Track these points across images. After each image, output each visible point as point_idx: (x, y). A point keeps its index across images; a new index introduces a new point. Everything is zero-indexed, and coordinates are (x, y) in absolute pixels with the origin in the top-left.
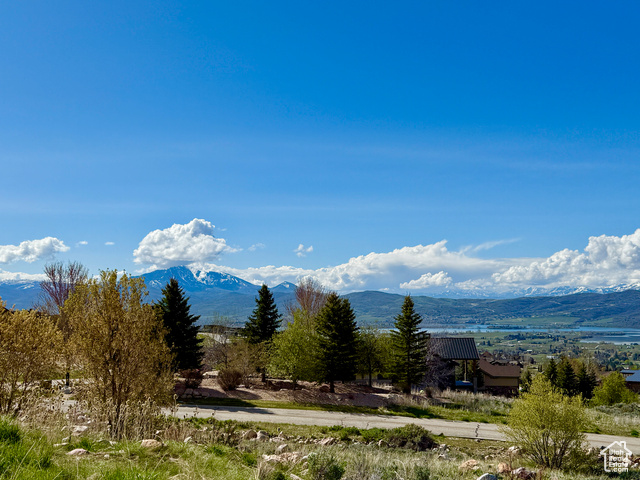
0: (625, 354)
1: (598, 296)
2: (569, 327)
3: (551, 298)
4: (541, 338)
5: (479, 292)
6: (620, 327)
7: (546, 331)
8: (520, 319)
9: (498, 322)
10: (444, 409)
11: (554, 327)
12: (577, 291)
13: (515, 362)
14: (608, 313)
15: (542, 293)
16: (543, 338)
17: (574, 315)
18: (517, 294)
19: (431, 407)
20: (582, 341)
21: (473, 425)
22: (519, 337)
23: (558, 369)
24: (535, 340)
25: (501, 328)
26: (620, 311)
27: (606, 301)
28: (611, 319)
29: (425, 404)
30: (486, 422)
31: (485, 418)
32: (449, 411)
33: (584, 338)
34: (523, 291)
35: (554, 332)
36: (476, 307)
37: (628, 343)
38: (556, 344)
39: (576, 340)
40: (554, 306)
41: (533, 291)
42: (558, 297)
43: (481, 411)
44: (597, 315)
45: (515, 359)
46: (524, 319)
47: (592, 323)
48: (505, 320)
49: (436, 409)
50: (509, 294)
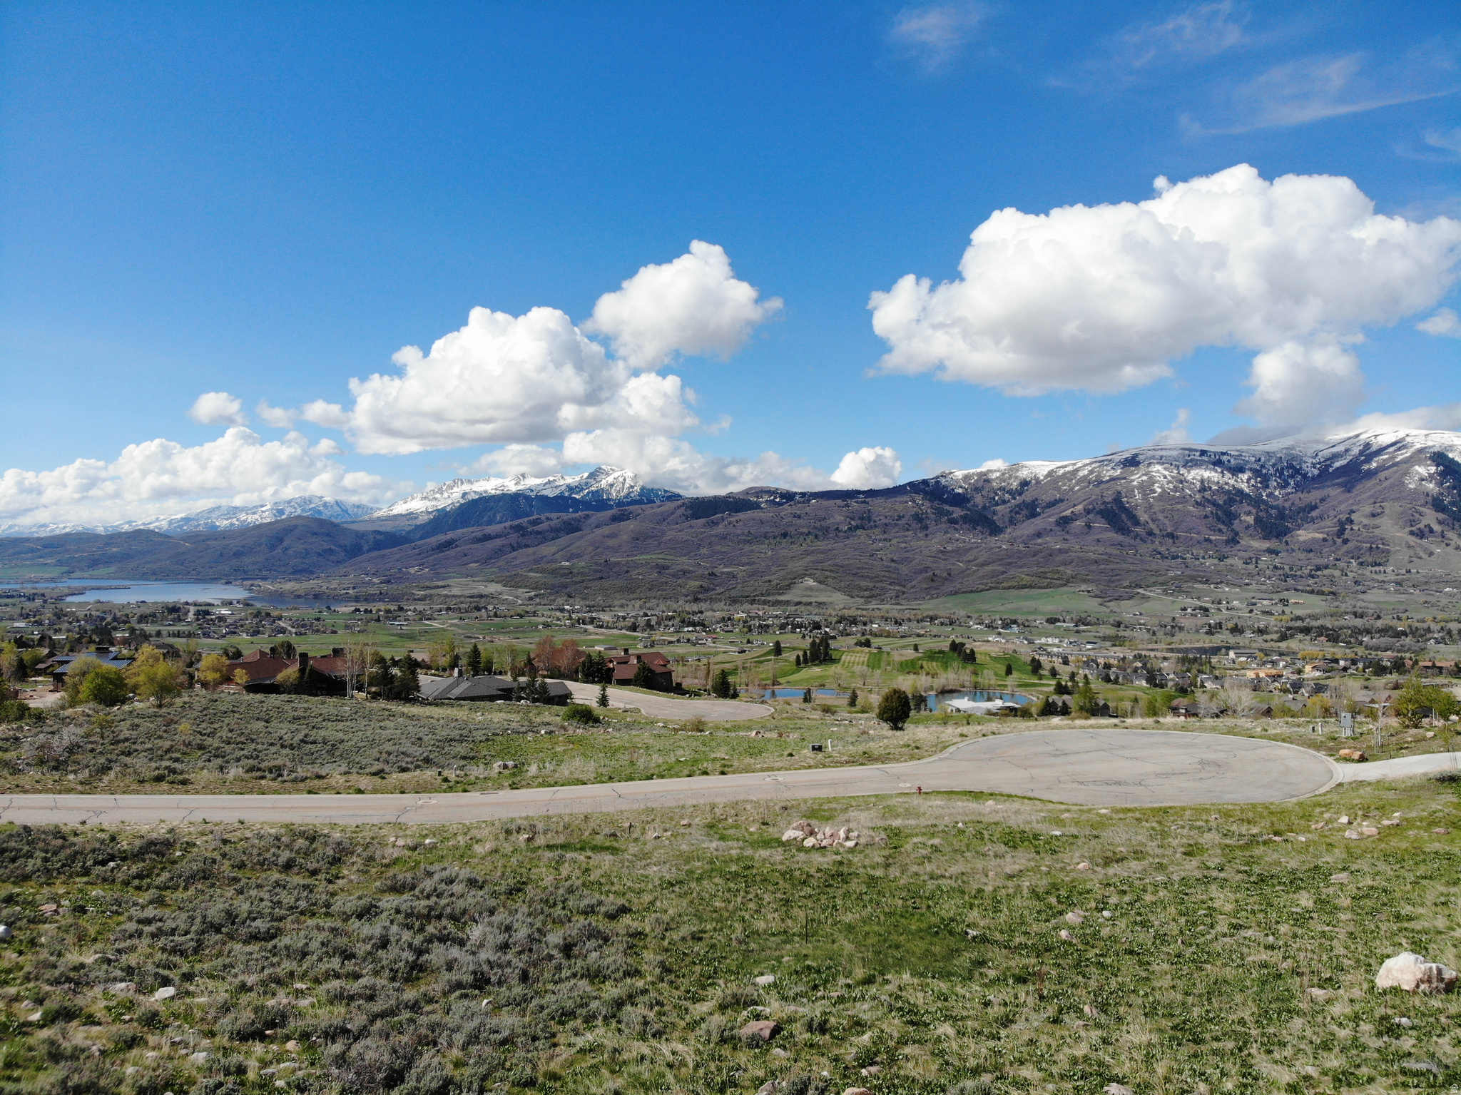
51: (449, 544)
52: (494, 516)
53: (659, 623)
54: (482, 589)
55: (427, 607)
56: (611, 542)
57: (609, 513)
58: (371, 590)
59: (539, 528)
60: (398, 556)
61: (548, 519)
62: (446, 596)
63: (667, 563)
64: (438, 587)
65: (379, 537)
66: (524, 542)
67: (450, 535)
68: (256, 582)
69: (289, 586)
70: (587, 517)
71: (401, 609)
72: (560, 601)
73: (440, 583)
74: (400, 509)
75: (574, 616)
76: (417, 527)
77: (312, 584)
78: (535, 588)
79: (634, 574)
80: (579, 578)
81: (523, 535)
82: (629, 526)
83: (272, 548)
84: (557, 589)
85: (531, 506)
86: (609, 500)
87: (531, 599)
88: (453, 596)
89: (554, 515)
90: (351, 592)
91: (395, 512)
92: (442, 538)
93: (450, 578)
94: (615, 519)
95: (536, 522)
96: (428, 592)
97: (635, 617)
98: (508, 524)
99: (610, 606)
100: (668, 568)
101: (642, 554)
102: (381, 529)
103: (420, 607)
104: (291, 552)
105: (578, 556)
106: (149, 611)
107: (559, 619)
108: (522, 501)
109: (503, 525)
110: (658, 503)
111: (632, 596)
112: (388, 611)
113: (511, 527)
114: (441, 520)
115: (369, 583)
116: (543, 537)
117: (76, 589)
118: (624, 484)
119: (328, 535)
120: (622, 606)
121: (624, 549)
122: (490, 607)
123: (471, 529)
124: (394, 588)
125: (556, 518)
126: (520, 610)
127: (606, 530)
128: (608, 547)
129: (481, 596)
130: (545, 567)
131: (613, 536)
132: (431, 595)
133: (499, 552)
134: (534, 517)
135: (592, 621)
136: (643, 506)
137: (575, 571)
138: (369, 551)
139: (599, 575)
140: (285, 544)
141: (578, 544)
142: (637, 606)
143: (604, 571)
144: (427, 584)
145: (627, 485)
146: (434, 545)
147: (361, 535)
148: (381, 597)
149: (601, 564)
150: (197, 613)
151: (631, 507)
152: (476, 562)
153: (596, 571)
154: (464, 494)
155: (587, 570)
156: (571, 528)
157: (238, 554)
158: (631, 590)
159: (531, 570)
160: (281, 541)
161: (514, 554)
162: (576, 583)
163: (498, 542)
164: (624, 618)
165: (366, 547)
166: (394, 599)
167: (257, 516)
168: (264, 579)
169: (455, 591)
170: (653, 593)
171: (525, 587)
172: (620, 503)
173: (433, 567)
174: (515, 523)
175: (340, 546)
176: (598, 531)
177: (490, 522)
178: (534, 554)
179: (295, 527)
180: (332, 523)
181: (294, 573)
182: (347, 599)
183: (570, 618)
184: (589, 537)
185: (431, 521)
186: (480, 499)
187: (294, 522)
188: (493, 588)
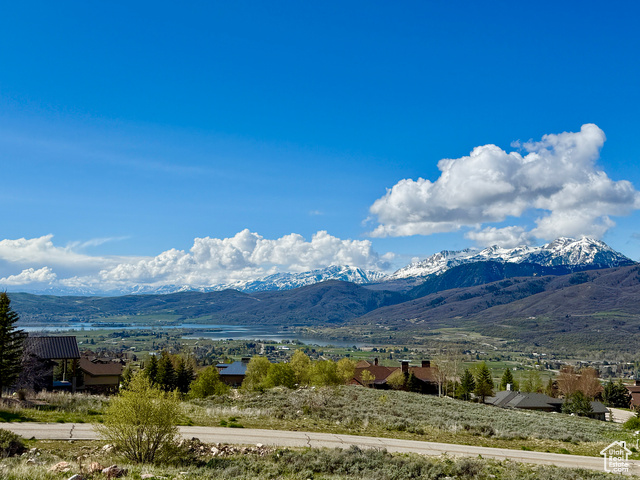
0: (221, 349)
1: (200, 294)
2: (172, 324)
3: (156, 296)
4: (145, 335)
5: (84, 289)
6: (218, 324)
7: (150, 328)
8: (125, 317)
9: (102, 320)
10: (38, 412)
11: (158, 325)
12: (181, 290)
13: (118, 360)
14: (208, 311)
15: (148, 292)
16: (147, 335)
17: (177, 312)
18: (124, 292)
19: (24, 410)
20: (183, 338)
21: (68, 426)
22: (123, 335)
23: (159, 365)
24: (139, 338)
25: (106, 325)
26: (219, 308)
27: (207, 300)
28: (210, 317)
29: (17, 408)
30: (82, 422)
31: (81, 418)
32: (43, 413)
33: (185, 334)
34: (130, 289)
35: (157, 330)
36: (81, 305)
37: (224, 339)
38: (159, 341)
39: (178, 336)
40: (159, 303)
41: (140, 289)
42: (164, 296)
43: (77, 411)
44: (198, 313)
45: (117, 357)
46: (130, 317)
47: (194, 320)
48: (109, 318)
49: (28, 412)
50: (116, 291)
51: (439, 301)
52: (473, 280)
53: (619, 371)
54: (465, 337)
55: (425, 350)
56: (571, 301)
57: (569, 276)
58: (384, 335)
59: (508, 289)
60: (401, 310)
61: (516, 281)
62: (438, 341)
63: (623, 319)
64: (432, 334)
65: (387, 295)
66: (497, 300)
67: (440, 294)
68: (304, 328)
69: (326, 331)
70: (549, 280)
71: (406, 350)
72: (529, 349)
73: (434, 331)
74: (402, 274)
75: (542, 361)
76: (415, 288)
77: (342, 329)
78: (508, 338)
79: (593, 328)
80: (544, 331)
81: (496, 295)
82: (588, 287)
83: (315, 303)
84: (527, 339)
85: (501, 271)
86: (568, 265)
87: (504, 346)
88: (444, 342)
89: (521, 278)
90: (369, 336)
91: (399, 277)
92: (434, 296)
93: (441, 327)
94: (573, 281)
95: (505, 284)
96: (425, 338)
97: (597, 365)
98: (484, 286)
99: (572, 355)
100: (624, 323)
101: (599, 311)
102: (389, 289)
103: (420, 350)
104: (327, 306)
105: (543, 312)
106: (235, 346)
107: (529, 364)
108: (495, 267)
109: (480, 286)
110: (611, 267)
111: (591, 347)
112: (397, 351)
113: (487, 288)
114: (433, 283)
115: (382, 329)
116: (513, 296)
117: (188, 330)
118: (580, 253)
119: (353, 294)
120: (583, 355)
121: (584, 307)
122: (473, 352)
123: (455, 290)
124: (400, 334)
125: (523, 281)
126: (497, 354)
127: (567, 290)
128: (569, 305)
129: (465, 343)
130: (515, 320)
131: (572, 295)
132: (427, 341)
133: (478, 308)
134: (505, 280)
135: (558, 366)
136: (599, 271)
137: (541, 324)
138: (381, 306)
139: (561, 328)
140: (323, 300)
141: (542, 302)
142: (597, 355)
143: (566, 325)
144: (424, 331)
145: (583, 253)
146: (429, 301)
147: (375, 294)
148: (391, 340)
149: (562, 319)
150: (267, 348)
151: (588, 272)
152: (460, 315)
153: (559, 325)
154: (449, 263)
155: (550, 324)
156: (536, 288)
157: (291, 307)
158: (590, 342)
159: (504, 323)
160: (321, 298)
161: (489, 309)
162: (541, 334)
163: (476, 300)
164: (586, 365)
165: (379, 303)
166: (400, 342)
167: (303, 280)
168: (309, 325)
169: (445, 338)
170: (611, 345)
171: (500, 336)
172: (577, 268)
173: (427, 319)
174: (490, 284)
175: (361, 302)
176: (560, 291)
177: (469, 284)
178: (506, 309)
179: (330, 287)
180: (355, 285)
181: (330, 321)
182: (367, 341)
183: (539, 363)
184: (550, 297)
185: (425, 283)
186: (462, 266)
187: (329, 284)
188: (474, 336)
